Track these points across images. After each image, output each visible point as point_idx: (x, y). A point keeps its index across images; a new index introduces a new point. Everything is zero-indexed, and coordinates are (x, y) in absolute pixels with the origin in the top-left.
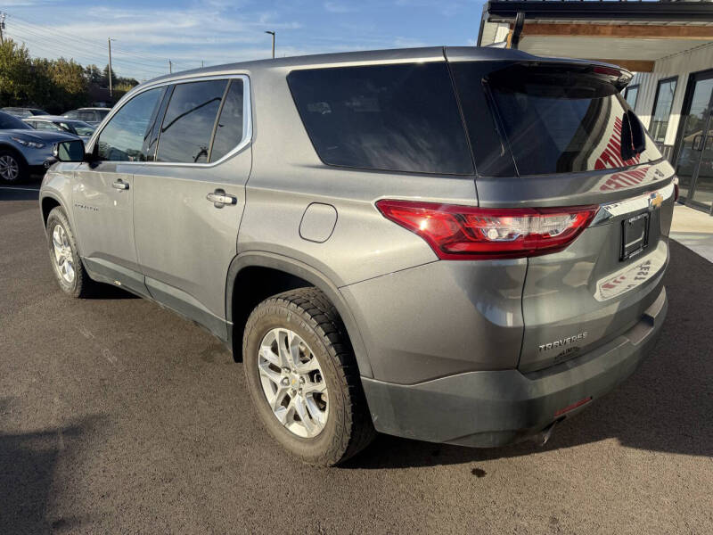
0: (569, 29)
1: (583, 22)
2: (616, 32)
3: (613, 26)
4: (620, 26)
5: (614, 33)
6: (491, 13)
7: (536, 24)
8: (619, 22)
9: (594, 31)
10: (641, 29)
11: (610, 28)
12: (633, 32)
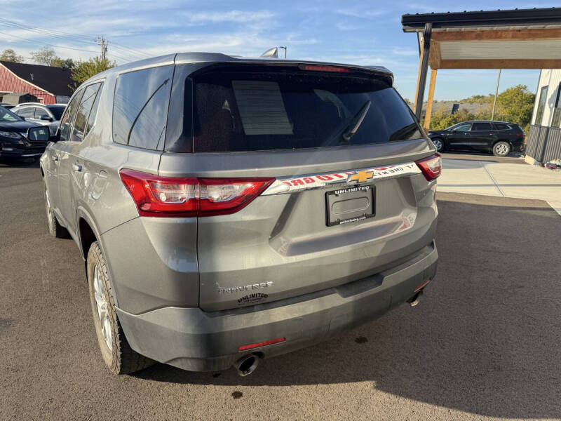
0: (473, 35)
1: (486, 28)
2: (516, 35)
3: (514, 30)
4: (519, 31)
5: (514, 37)
6: (404, 25)
7: (445, 32)
8: (518, 27)
9: (496, 36)
10: (539, 32)
11: (511, 33)
12: (533, 35)
